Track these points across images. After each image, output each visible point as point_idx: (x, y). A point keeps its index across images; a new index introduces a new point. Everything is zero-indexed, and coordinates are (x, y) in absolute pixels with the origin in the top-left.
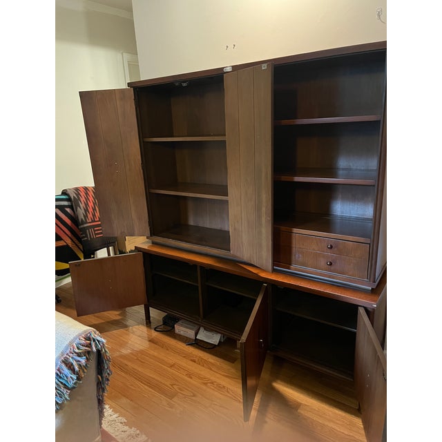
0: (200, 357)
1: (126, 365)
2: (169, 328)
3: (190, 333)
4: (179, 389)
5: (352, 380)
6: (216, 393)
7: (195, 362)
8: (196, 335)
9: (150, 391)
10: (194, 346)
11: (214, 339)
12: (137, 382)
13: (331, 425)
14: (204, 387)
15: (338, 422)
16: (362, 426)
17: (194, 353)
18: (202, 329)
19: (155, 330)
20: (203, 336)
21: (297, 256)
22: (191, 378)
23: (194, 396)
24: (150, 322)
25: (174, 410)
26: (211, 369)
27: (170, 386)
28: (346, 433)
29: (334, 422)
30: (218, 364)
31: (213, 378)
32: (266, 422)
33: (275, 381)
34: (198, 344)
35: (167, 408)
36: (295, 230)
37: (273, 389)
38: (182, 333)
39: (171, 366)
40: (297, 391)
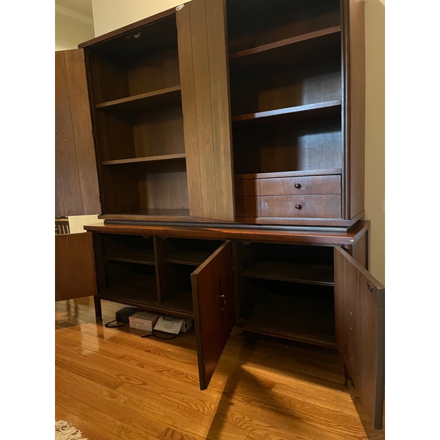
0: (156, 347)
1: (64, 360)
2: (123, 323)
3: (146, 325)
4: (127, 379)
5: (335, 344)
6: (172, 380)
7: (149, 352)
8: (154, 326)
9: (88, 383)
10: (151, 338)
11: (175, 328)
12: (75, 376)
13: (312, 402)
14: (157, 375)
15: (321, 398)
16: (351, 401)
17: (149, 344)
18: (161, 319)
19: (106, 326)
20: (162, 326)
21: (262, 206)
22: (143, 367)
23: (144, 384)
24: (101, 320)
25: (116, 400)
26: (169, 358)
27: (115, 376)
28: (332, 409)
29: (316, 399)
30: (178, 352)
31: (169, 366)
32: (232, 404)
33: (244, 363)
34: (156, 335)
35: (108, 399)
36: (259, 175)
37: (243, 371)
39: (120, 358)
40: (270, 371)
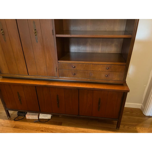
0: (44, 127)
2: (23, 117)
3: (35, 117)
17: (40, 127)
19: (14, 120)
20: (43, 116)
38: (30, 118)
